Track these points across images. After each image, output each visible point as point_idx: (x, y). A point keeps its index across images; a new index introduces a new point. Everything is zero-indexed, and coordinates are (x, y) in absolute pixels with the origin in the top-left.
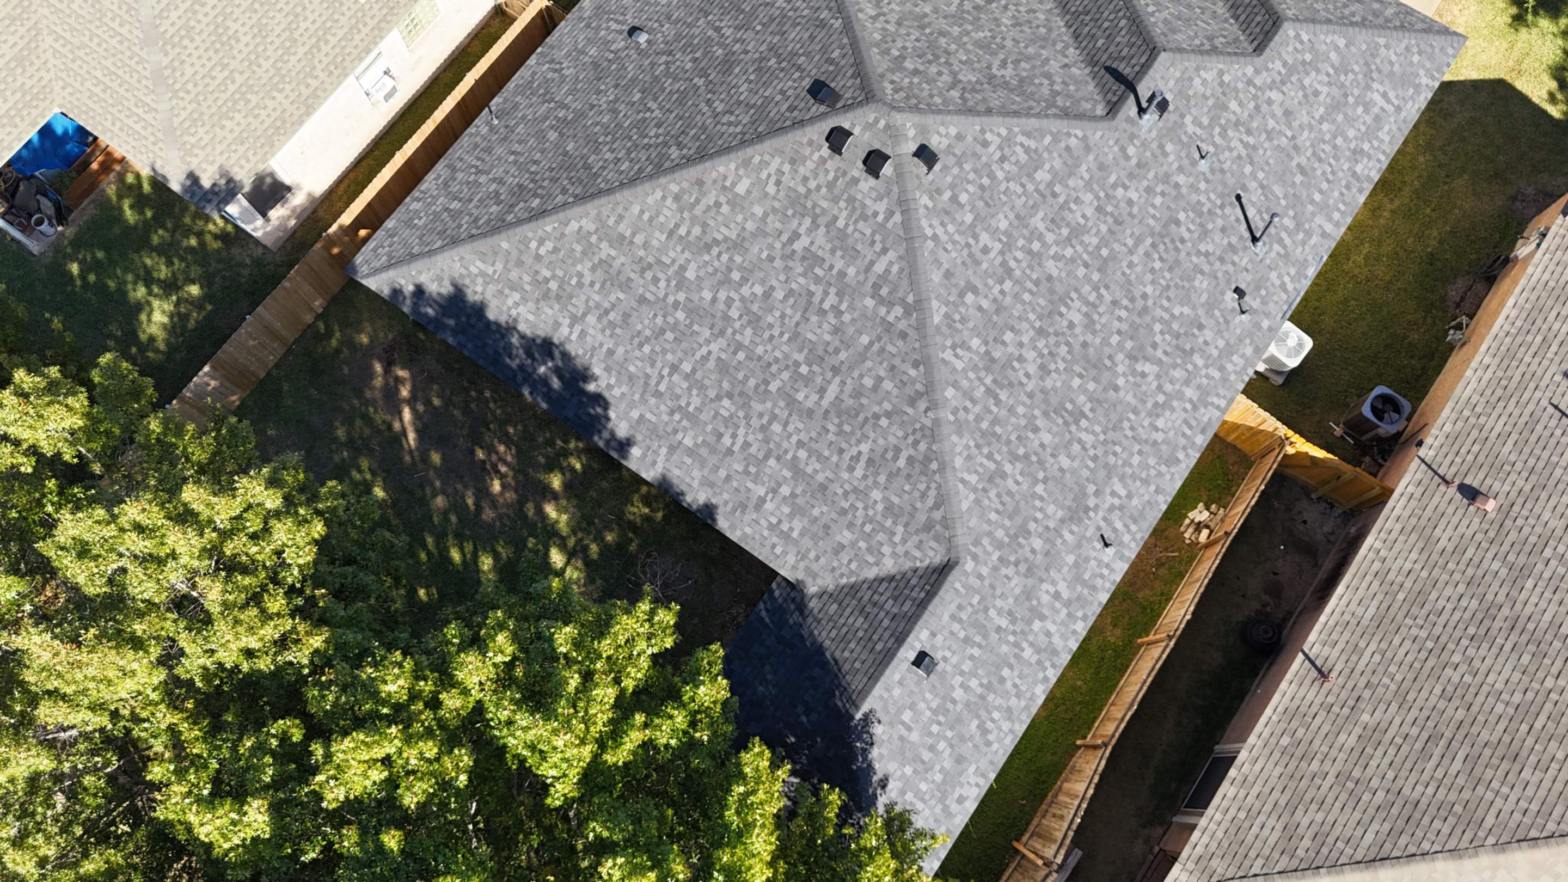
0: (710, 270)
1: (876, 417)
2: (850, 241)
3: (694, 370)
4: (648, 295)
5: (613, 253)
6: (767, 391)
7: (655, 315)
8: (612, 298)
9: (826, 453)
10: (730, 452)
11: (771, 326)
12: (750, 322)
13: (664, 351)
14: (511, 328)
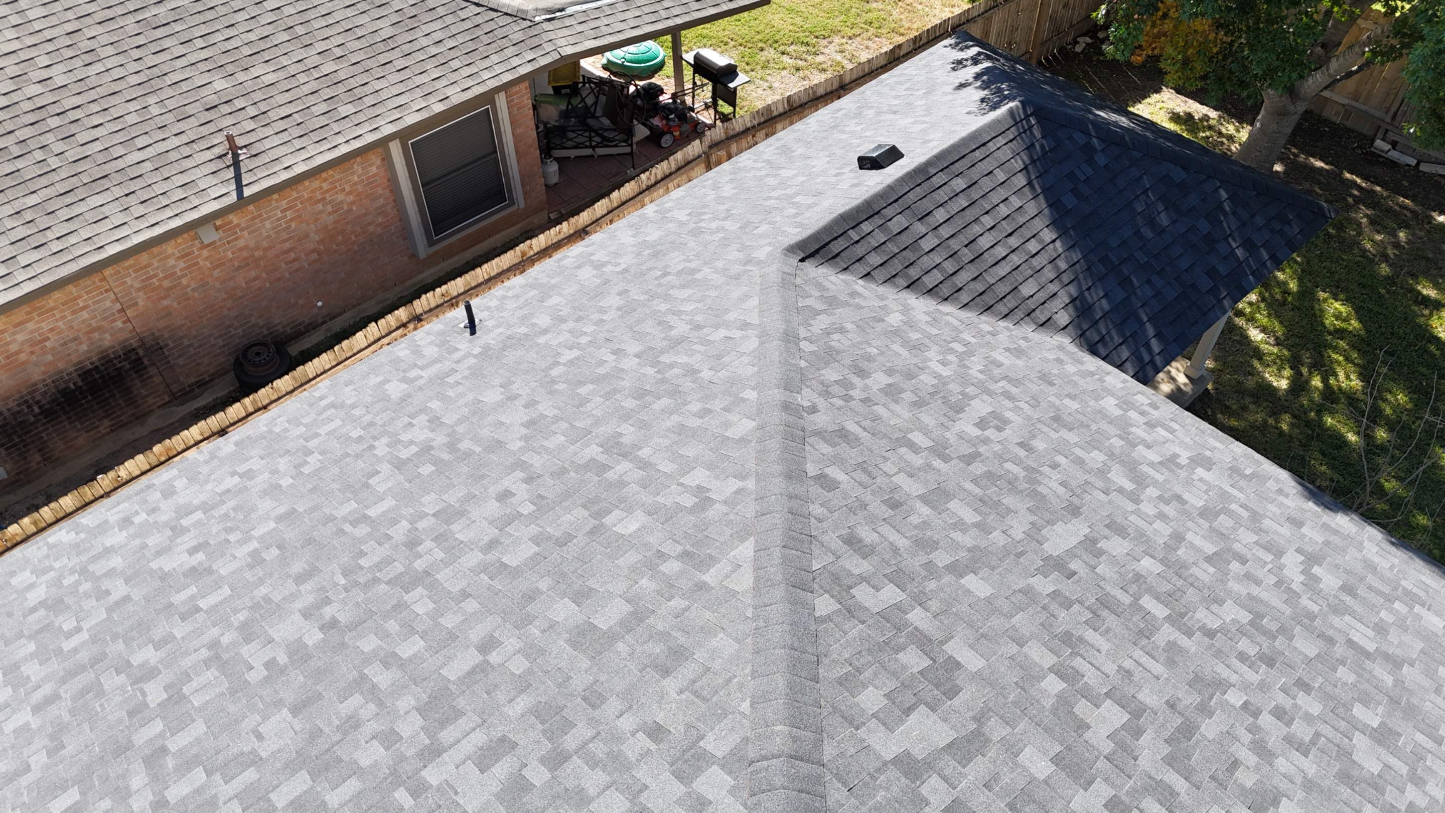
1: (940, 454)
6: (1254, 614)
9: (1062, 459)
10: (1310, 558)
11: (1298, 746)
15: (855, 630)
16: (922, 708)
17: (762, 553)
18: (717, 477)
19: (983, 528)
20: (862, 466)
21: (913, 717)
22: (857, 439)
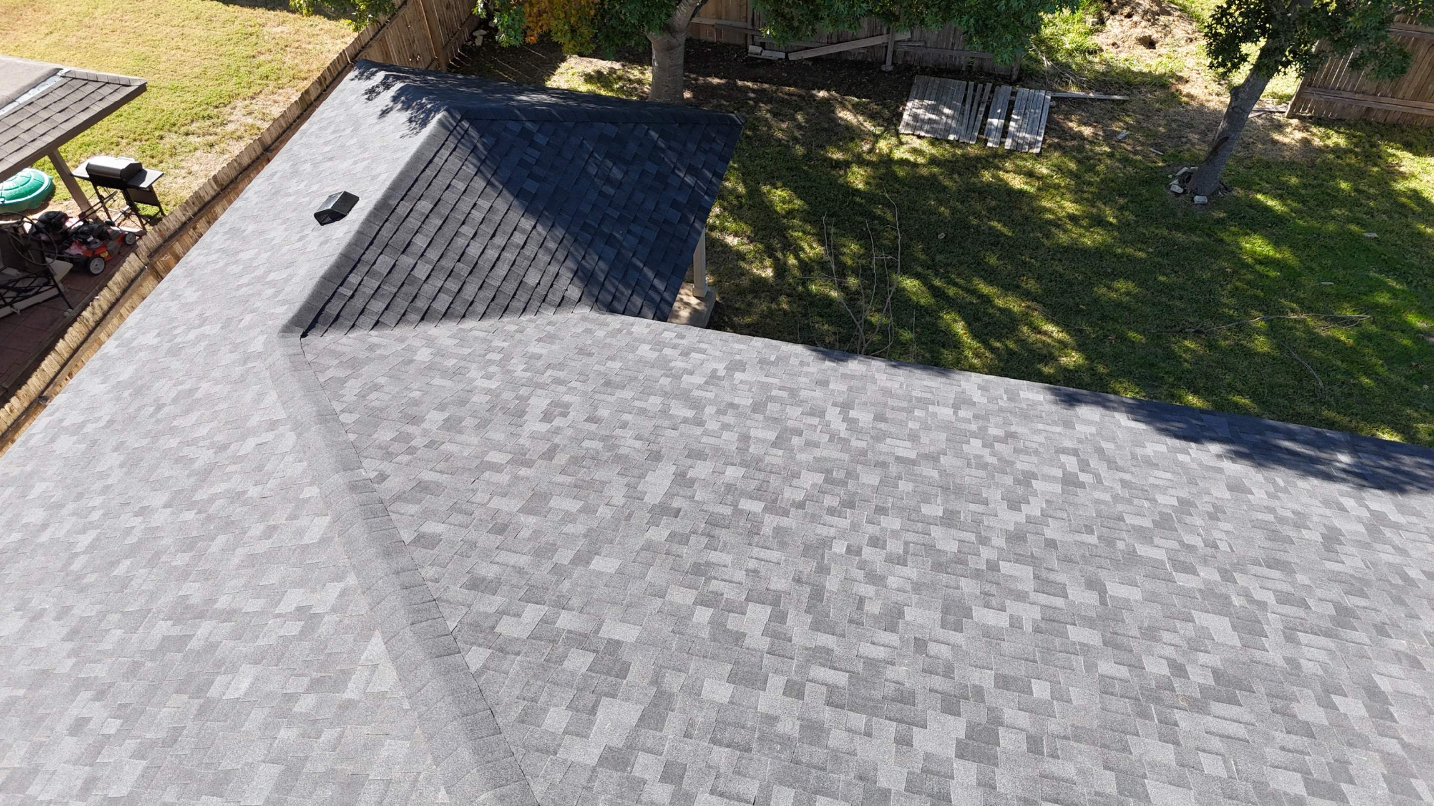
0: (1170, 638)
1: (521, 462)
2: (765, 767)
3: (1024, 484)
4: (1274, 574)
6: (826, 472)
7: (1213, 547)
8: (1352, 561)
9: (627, 417)
10: (844, 406)
11: (898, 561)
12: (962, 562)
15: (514, 665)
16: (605, 700)
17: (394, 641)
18: (313, 590)
19: (588, 510)
20: (455, 509)
21: (600, 713)
22: (438, 485)
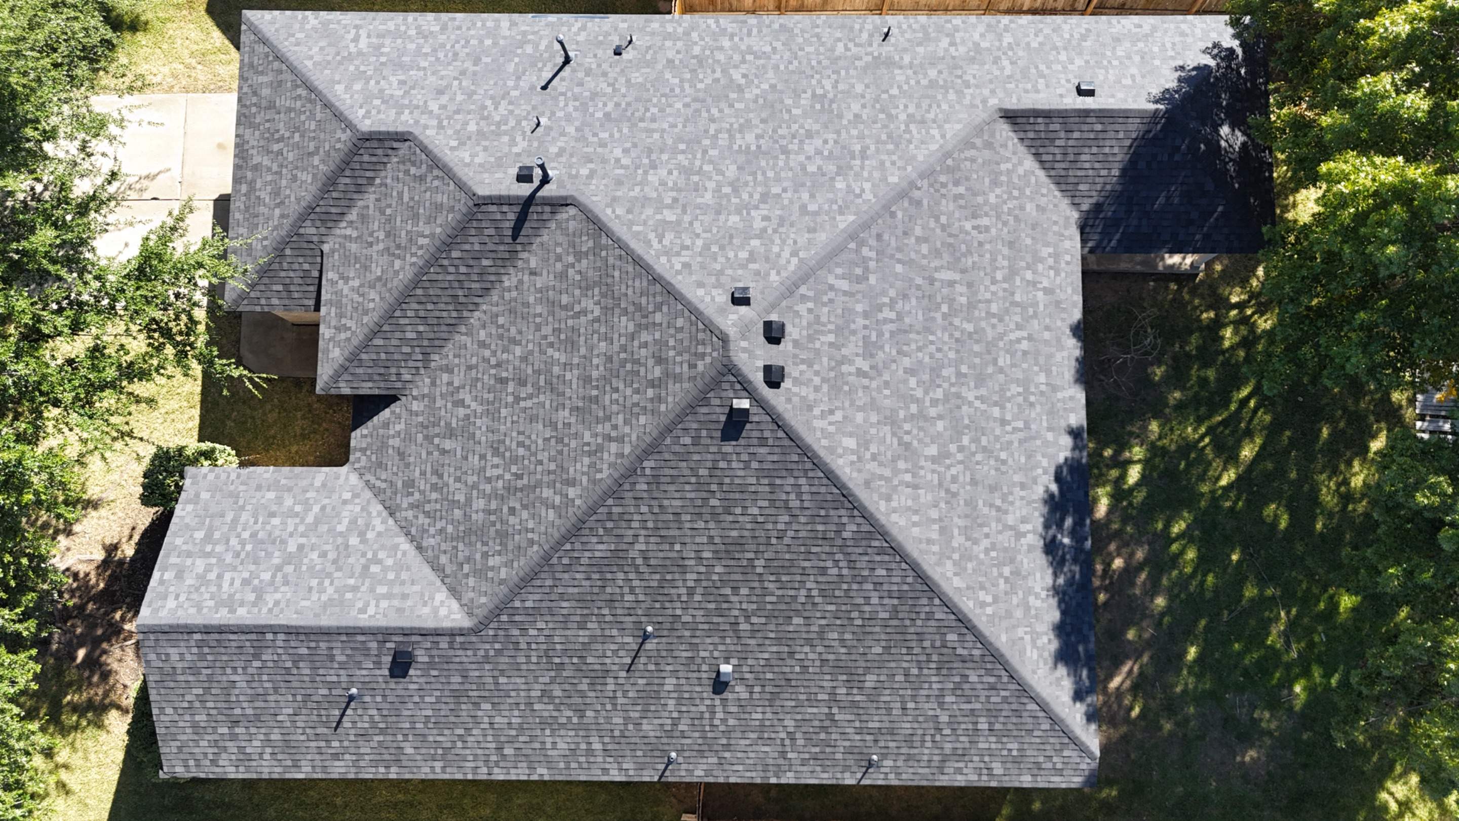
0: (922, 434)
1: (944, 228)
2: (840, 322)
3: (996, 404)
4: (968, 479)
5: (956, 532)
6: (976, 332)
7: (978, 463)
8: (986, 510)
9: (988, 256)
10: (1030, 338)
11: (932, 356)
12: (938, 376)
13: (997, 439)
14: (1056, 590)
16: (848, 281)
17: (854, 222)
18: (871, 191)
20: (911, 216)
21: (844, 280)
22: (922, 207)
